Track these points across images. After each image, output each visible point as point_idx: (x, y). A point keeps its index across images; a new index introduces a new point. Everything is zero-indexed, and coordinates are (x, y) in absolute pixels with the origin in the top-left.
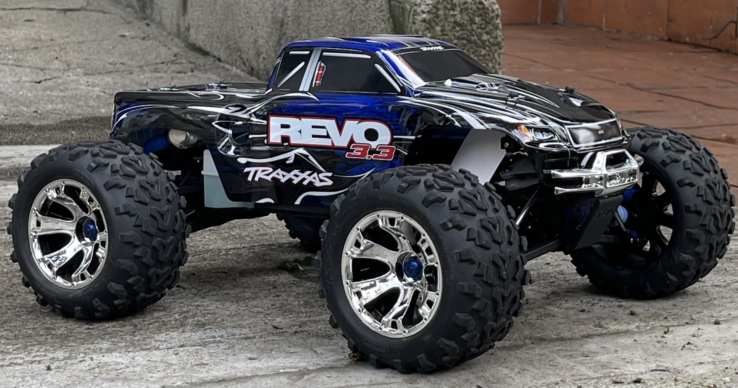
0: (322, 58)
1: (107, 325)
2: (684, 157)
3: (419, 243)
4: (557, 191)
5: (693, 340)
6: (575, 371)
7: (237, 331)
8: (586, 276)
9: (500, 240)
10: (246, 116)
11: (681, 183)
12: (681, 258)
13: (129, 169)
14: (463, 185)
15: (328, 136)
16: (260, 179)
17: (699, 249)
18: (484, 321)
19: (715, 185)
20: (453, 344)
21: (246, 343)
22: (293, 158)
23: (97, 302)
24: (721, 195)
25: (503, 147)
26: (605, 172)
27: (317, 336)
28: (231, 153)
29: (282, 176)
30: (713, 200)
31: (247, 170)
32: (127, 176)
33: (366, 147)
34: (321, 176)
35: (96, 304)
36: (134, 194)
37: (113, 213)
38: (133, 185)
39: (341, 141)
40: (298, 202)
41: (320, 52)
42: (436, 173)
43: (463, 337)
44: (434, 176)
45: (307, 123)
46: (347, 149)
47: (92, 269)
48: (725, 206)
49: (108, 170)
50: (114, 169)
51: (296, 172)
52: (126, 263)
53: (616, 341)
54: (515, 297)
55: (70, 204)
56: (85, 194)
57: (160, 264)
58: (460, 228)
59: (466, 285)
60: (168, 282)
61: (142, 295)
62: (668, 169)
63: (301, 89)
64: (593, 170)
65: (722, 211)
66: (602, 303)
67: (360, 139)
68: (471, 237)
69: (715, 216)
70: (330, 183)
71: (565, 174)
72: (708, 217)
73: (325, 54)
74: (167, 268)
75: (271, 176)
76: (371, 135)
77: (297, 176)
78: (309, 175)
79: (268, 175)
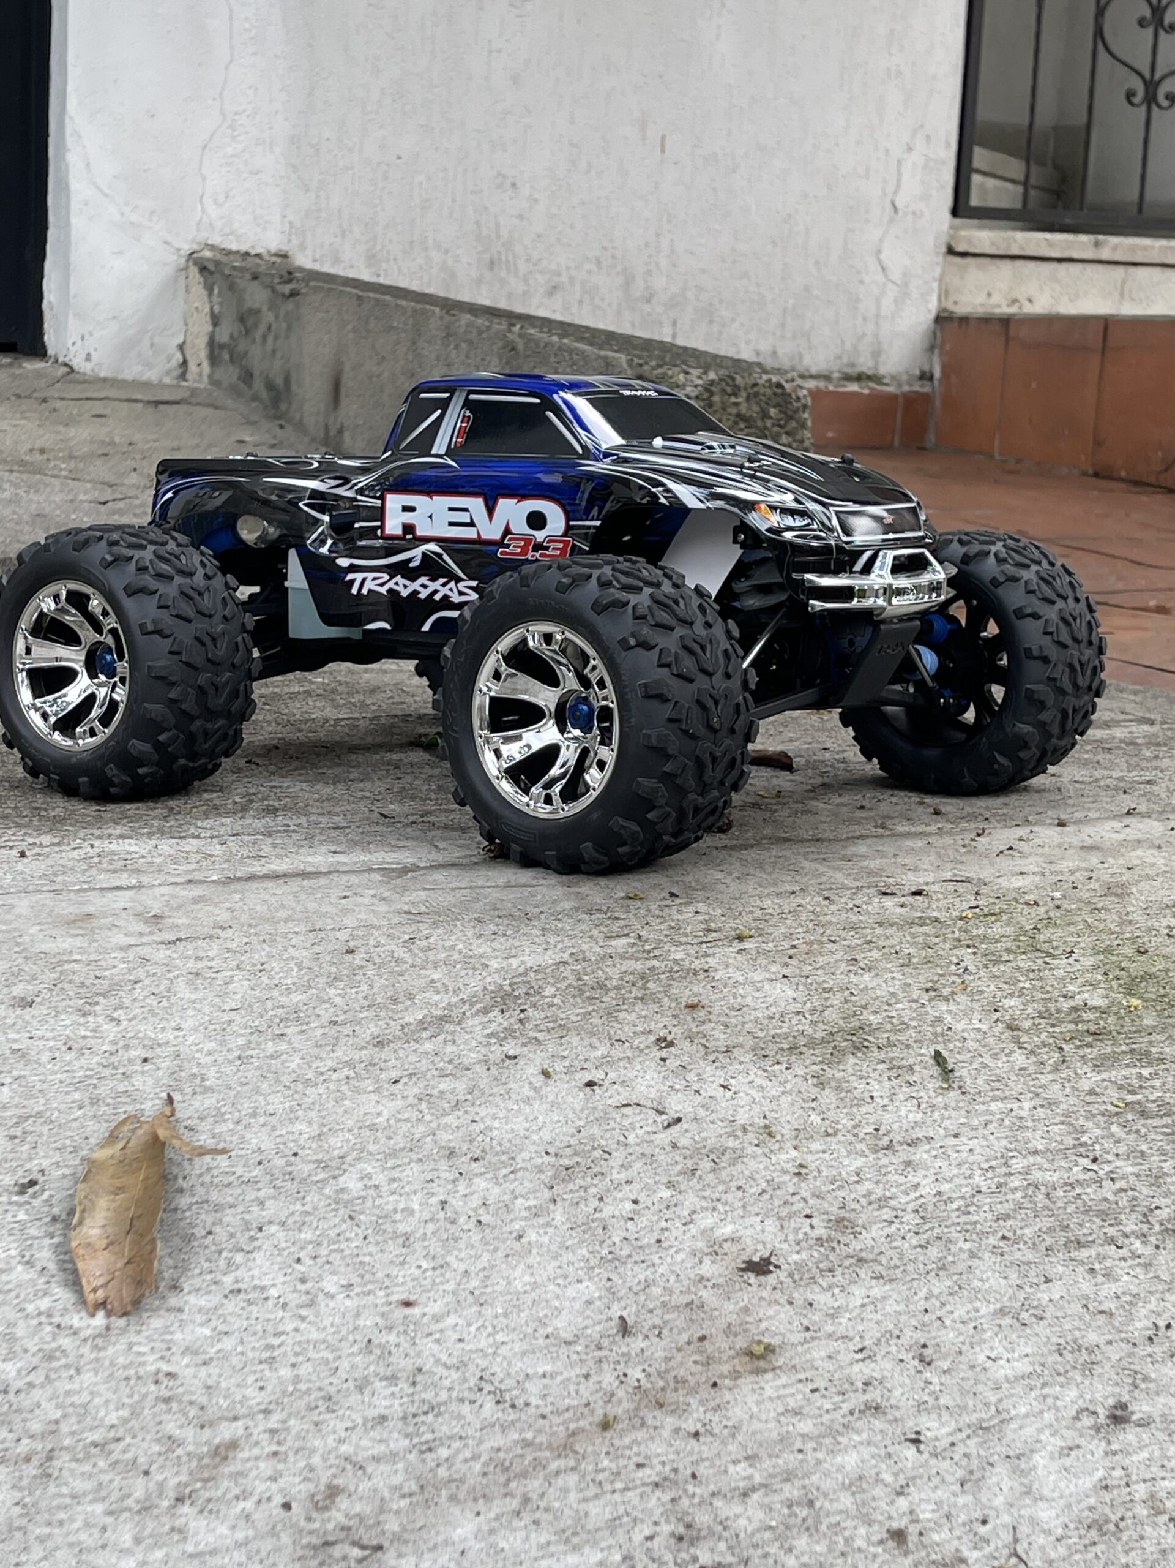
0: (467, 404)
1: (128, 807)
2: (1029, 575)
3: (586, 671)
4: (813, 606)
5: (1017, 845)
7: (324, 820)
9: (710, 669)
10: (350, 494)
11: (1020, 614)
12: (1016, 729)
13: (165, 567)
14: (658, 585)
15: (472, 524)
17: (1044, 716)
18: (682, 792)
19: (1075, 619)
20: (634, 827)
21: (333, 833)
22: (419, 557)
23: (112, 770)
24: (1083, 634)
25: (735, 541)
26: (889, 579)
27: (446, 827)
28: (324, 550)
29: (403, 587)
30: (1069, 642)
31: (350, 577)
32: (159, 576)
33: (528, 540)
34: (461, 585)
35: (110, 774)
36: (170, 603)
37: (137, 632)
38: (171, 590)
39: (491, 531)
40: (426, 628)
41: (464, 394)
42: (618, 566)
43: (649, 816)
44: (613, 569)
45: (441, 503)
46: (500, 544)
47: (105, 720)
48: (1088, 653)
49: (132, 567)
50: (141, 564)
51: (424, 580)
52: (156, 709)
53: (900, 844)
54: (734, 760)
55: (75, 620)
56: (96, 604)
57: (210, 714)
58: (646, 646)
59: (653, 734)
60: (224, 745)
61: (182, 761)
62: (1000, 591)
63: (433, 452)
64: (872, 576)
65: (1085, 659)
66: (894, 800)
67: (520, 527)
68: (663, 661)
69: (1071, 666)
70: (474, 596)
71: (826, 581)
72: (1060, 667)
73: (473, 397)
74: (221, 722)
75: (386, 587)
76: (537, 520)
77: (424, 586)
78: (444, 585)
79: (382, 585)
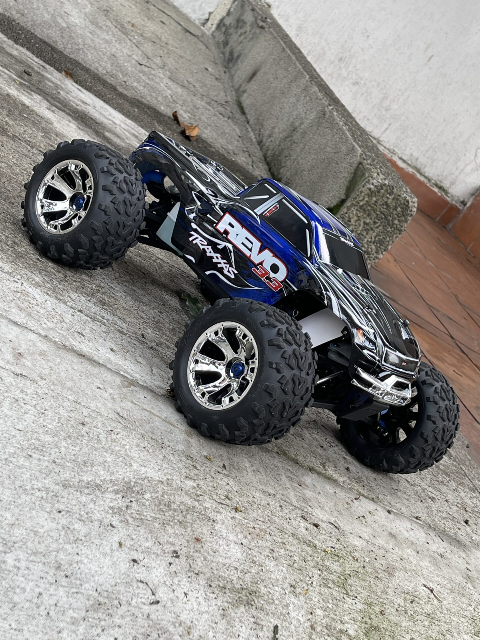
0: (280, 202)
1: (50, 264)
2: (442, 404)
3: (250, 361)
4: (353, 382)
5: (368, 516)
6: (286, 492)
7: (119, 322)
8: (339, 425)
9: (297, 394)
10: (214, 202)
11: (429, 418)
12: (398, 457)
13: (124, 186)
14: (300, 346)
15: (250, 250)
16: (196, 243)
17: (411, 460)
18: (255, 432)
19: (448, 431)
20: (227, 432)
21: (118, 335)
22: (223, 246)
23: (53, 248)
24: (446, 439)
25: (342, 332)
26: (389, 389)
27: (162, 359)
28: (192, 216)
29: (210, 252)
30: (440, 439)
31: (192, 233)
32: (120, 189)
33: (266, 273)
34: (231, 268)
35: (51, 249)
36: (117, 203)
37: (97, 205)
38: (120, 197)
39: (256, 259)
40: (208, 273)
41: (282, 197)
42: (290, 328)
43: (236, 432)
44: (287, 328)
45: (245, 233)
46: (256, 266)
47: (64, 227)
48: (444, 446)
49: (112, 178)
50: (116, 180)
51: (219, 255)
52: (84, 239)
53: (324, 485)
54: (283, 430)
55: (79, 182)
56: (90, 182)
57: (104, 252)
58: (279, 371)
59: (258, 406)
60: (102, 265)
61: (82, 262)
62: (428, 404)
63: (255, 211)
64: (383, 383)
65: (441, 448)
66: (336, 449)
67: (267, 266)
68: (281, 381)
69: (434, 448)
70: (233, 276)
71: (365, 375)
72: (430, 446)
73: (284, 200)
74: (106, 257)
75: (203, 247)
76: (275, 269)
77: (217, 258)
78: (225, 263)
79: (202, 245)
